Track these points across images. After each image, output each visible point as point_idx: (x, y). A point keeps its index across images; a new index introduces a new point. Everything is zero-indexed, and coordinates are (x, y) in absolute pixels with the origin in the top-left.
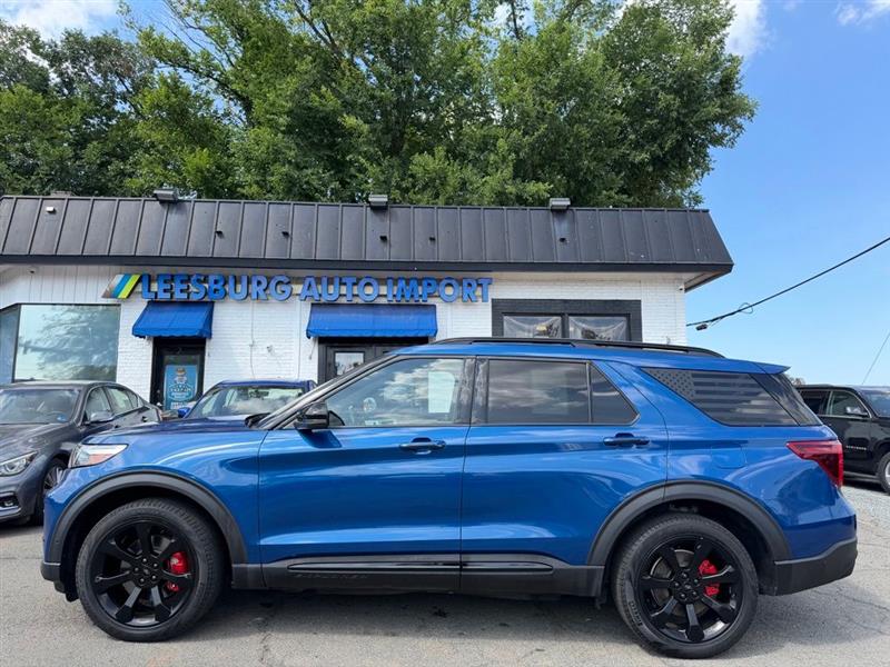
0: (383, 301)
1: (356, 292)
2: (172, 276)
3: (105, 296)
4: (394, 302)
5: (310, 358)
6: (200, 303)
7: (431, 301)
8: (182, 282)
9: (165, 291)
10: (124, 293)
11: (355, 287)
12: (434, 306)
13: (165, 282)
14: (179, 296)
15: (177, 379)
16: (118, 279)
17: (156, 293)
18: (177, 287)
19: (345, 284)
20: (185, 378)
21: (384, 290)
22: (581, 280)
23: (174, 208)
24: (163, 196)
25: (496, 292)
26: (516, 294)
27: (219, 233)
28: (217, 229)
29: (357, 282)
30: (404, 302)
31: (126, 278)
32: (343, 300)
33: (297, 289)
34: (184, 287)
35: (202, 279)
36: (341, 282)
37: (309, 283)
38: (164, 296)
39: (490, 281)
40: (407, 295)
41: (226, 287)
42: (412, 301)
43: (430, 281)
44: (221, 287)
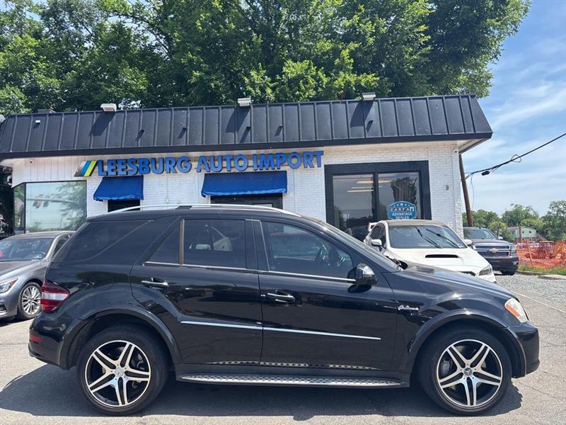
0: (250, 170)
1: (233, 165)
2: (116, 160)
3: (75, 176)
4: (259, 171)
6: (134, 177)
7: (283, 169)
8: (123, 164)
9: (112, 170)
10: (88, 173)
11: (232, 162)
12: (286, 172)
13: (112, 165)
14: (121, 173)
16: (83, 164)
17: (107, 172)
18: (120, 167)
19: (225, 160)
21: (251, 163)
22: (386, 149)
23: (115, 117)
24: (106, 108)
25: (326, 160)
26: (341, 161)
27: (143, 131)
28: (141, 129)
29: (232, 158)
30: (264, 170)
31: (88, 163)
32: (225, 171)
33: (195, 164)
34: (124, 167)
35: (134, 161)
36: (223, 158)
37: (202, 161)
38: (112, 174)
39: (322, 153)
40: (267, 165)
41: (150, 166)
42: (270, 170)
43: (282, 155)
44: (146, 166)
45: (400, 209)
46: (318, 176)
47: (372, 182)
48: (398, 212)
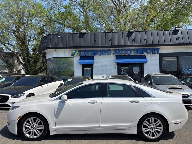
0: (133, 54)
1: (126, 53)
2: (85, 50)
3: (71, 56)
4: (135, 55)
5: (116, 68)
6: (91, 56)
7: (144, 54)
8: (88, 52)
9: (84, 54)
10: (75, 55)
12: (145, 55)
13: (84, 52)
14: (87, 55)
15: (87, 73)
16: (74, 52)
17: (82, 54)
19: (124, 51)
20: (88, 73)
21: (133, 52)
22: (182, 48)
23: (85, 35)
24: (83, 32)
25: (161, 51)
26: (165, 52)
27: (96, 40)
28: (95, 40)
29: (126, 50)
30: (138, 54)
31: (76, 51)
32: (123, 54)
33: (112, 52)
34: (88, 53)
35: (92, 51)
36: (123, 50)
37: (115, 51)
38: (84, 55)
39: (159, 49)
40: (139, 53)
41: (97, 52)
42: (140, 54)
43: (145, 49)
44: (96, 53)
45: (187, 70)
46: (157, 56)
47: (176, 59)
48: (186, 70)
